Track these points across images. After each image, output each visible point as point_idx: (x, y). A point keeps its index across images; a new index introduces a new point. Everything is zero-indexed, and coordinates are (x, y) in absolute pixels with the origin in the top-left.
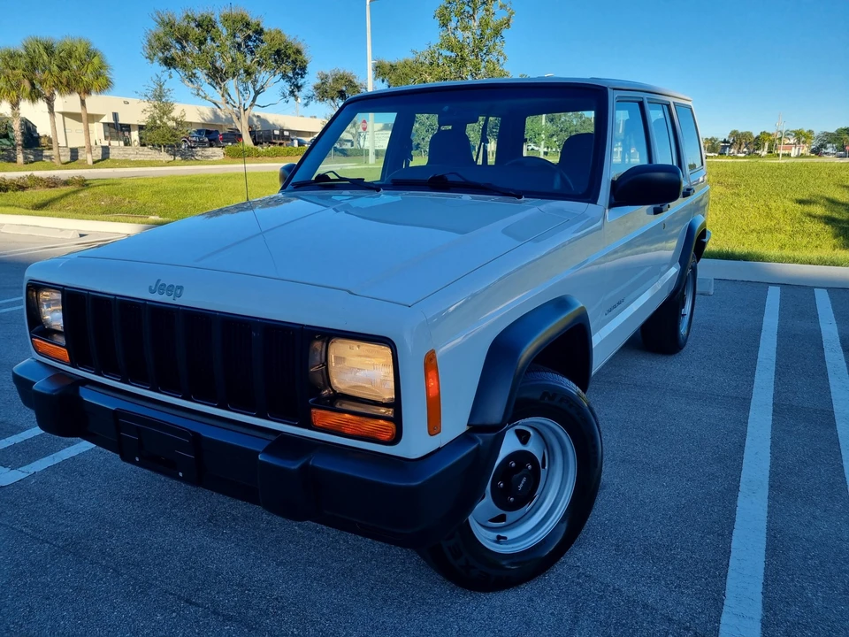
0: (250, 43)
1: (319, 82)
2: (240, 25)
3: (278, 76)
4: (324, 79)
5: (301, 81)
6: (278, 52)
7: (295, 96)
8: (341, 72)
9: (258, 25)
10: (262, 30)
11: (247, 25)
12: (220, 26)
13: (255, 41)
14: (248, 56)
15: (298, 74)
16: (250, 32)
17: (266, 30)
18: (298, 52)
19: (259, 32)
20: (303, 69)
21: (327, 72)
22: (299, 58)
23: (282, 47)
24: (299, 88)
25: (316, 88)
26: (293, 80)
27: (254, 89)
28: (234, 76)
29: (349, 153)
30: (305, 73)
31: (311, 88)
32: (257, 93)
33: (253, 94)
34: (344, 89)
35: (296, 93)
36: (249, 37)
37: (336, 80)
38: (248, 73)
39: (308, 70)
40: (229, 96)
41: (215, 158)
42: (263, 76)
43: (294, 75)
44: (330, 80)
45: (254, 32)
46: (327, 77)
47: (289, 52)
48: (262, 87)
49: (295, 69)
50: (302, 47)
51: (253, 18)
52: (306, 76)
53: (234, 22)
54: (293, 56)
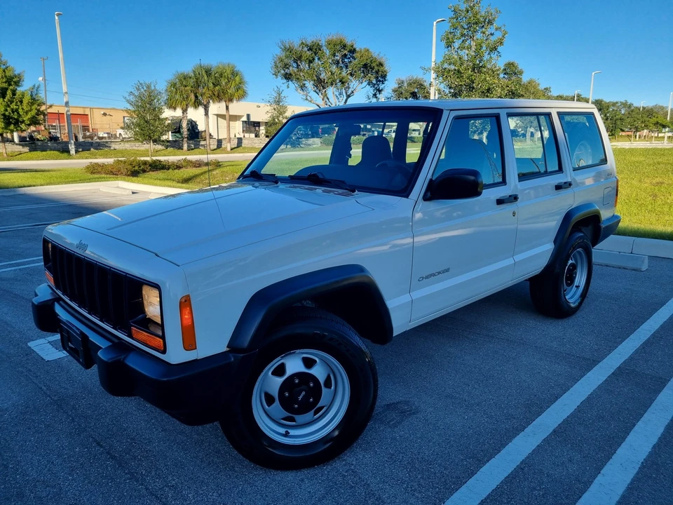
0: (346, 60)
1: (396, 86)
2: (338, 47)
3: (365, 83)
4: (401, 83)
5: (381, 86)
6: (365, 66)
7: (376, 97)
8: (415, 78)
9: (352, 46)
10: (355, 50)
11: (344, 46)
12: (324, 48)
13: (349, 58)
14: (344, 69)
15: (380, 81)
16: (346, 52)
17: (357, 49)
18: (381, 64)
19: (353, 51)
20: (384, 77)
21: (404, 78)
22: (381, 69)
23: (369, 61)
24: (380, 91)
25: (394, 91)
26: (376, 86)
27: (346, 93)
28: (332, 84)
29: (416, 140)
30: (385, 80)
31: (391, 91)
32: (348, 96)
33: (345, 98)
34: (416, 91)
35: (378, 95)
36: (345, 55)
37: (410, 84)
38: (342, 82)
39: (388, 78)
40: (328, 99)
41: (314, 146)
42: (354, 83)
43: (377, 82)
44: (406, 85)
45: (349, 52)
46: (403, 82)
47: (374, 65)
48: (353, 92)
49: (377, 78)
50: (382, 61)
51: (348, 42)
52: (386, 82)
53: (335, 45)
54: (376, 68)
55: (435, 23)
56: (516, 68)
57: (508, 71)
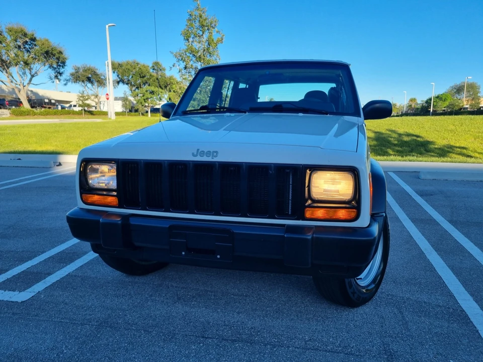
0: (26, 46)
1: (74, 71)
2: (20, 35)
3: (47, 66)
4: (77, 70)
5: (62, 70)
6: (47, 52)
7: (58, 79)
8: (88, 66)
9: (33, 35)
10: (35, 38)
11: (25, 35)
12: (6, 35)
13: (30, 45)
14: (25, 54)
15: (60, 66)
16: (27, 40)
17: (37, 39)
18: (61, 53)
19: (34, 39)
20: (64, 63)
21: (79, 66)
22: (61, 56)
23: (50, 49)
24: (61, 74)
25: (72, 75)
26: (57, 69)
27: (30, 74)
28: (16, 65)
29: (95, 113)
30: (65, 66)
31: (69, 75)
32: (33, 76)
33: (29, 76)
34: (90, 76)
35: (59, 77)
36: (26, 42)
37: (85, 71)
38: (26, 63)
39: (66, 64)
40: (13, 77)
41: (4, 116)
42: (36, 66)
43: (57, 67)
44: (81, 71)
45: (30, 39)
46: (79, 68)
47: (54, 52)
48: (36, 73)
49: (58, 63)
50: (62, 50)
51: (29, 31)
52: (66, 67)
53: (16, 32)
54: (57, 55)
55: (107, 26)
56: (161, 66)
57: (156, 68)
